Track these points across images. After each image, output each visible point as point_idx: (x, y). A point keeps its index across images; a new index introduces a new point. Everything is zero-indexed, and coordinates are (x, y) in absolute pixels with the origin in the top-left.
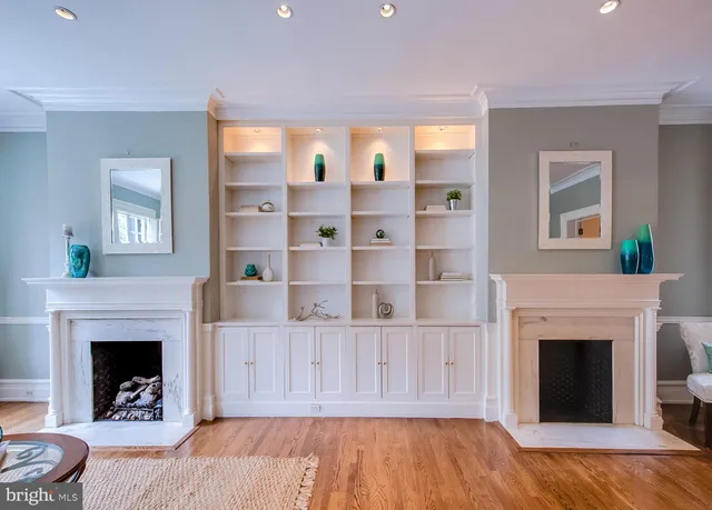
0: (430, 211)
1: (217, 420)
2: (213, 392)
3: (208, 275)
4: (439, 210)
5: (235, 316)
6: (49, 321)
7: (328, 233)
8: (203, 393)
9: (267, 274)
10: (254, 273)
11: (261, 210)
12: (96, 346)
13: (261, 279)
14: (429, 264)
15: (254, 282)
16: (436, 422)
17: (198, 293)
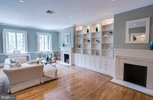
0: (105, 36)
1: (74, 65)
2: (74, 62)
3: (73, 47)
4: (107, 36)
5: (78, 52)
6: (61, 51)
7: (89, 41)
8: (73, 62)
9: (81, 47)
10: (80, 47)
11: (80, 38)
12: (65, 54)
13: (80, 48)
14: (105, 46)
15: (79, 48)
16: (101, 74)
17: (72, 49)
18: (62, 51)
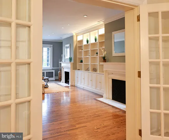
1: (74, 86)
2: (74, 81)
10: (82, 62)
12: (65, 72)
17: (72, 65)
18: (62, 67)
